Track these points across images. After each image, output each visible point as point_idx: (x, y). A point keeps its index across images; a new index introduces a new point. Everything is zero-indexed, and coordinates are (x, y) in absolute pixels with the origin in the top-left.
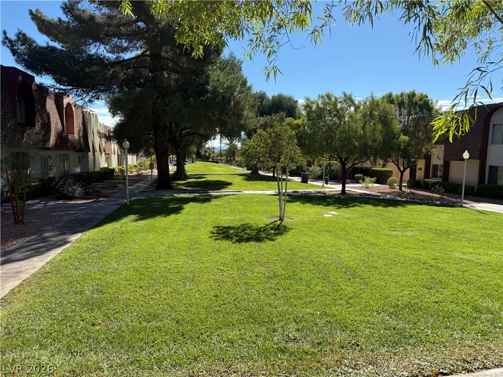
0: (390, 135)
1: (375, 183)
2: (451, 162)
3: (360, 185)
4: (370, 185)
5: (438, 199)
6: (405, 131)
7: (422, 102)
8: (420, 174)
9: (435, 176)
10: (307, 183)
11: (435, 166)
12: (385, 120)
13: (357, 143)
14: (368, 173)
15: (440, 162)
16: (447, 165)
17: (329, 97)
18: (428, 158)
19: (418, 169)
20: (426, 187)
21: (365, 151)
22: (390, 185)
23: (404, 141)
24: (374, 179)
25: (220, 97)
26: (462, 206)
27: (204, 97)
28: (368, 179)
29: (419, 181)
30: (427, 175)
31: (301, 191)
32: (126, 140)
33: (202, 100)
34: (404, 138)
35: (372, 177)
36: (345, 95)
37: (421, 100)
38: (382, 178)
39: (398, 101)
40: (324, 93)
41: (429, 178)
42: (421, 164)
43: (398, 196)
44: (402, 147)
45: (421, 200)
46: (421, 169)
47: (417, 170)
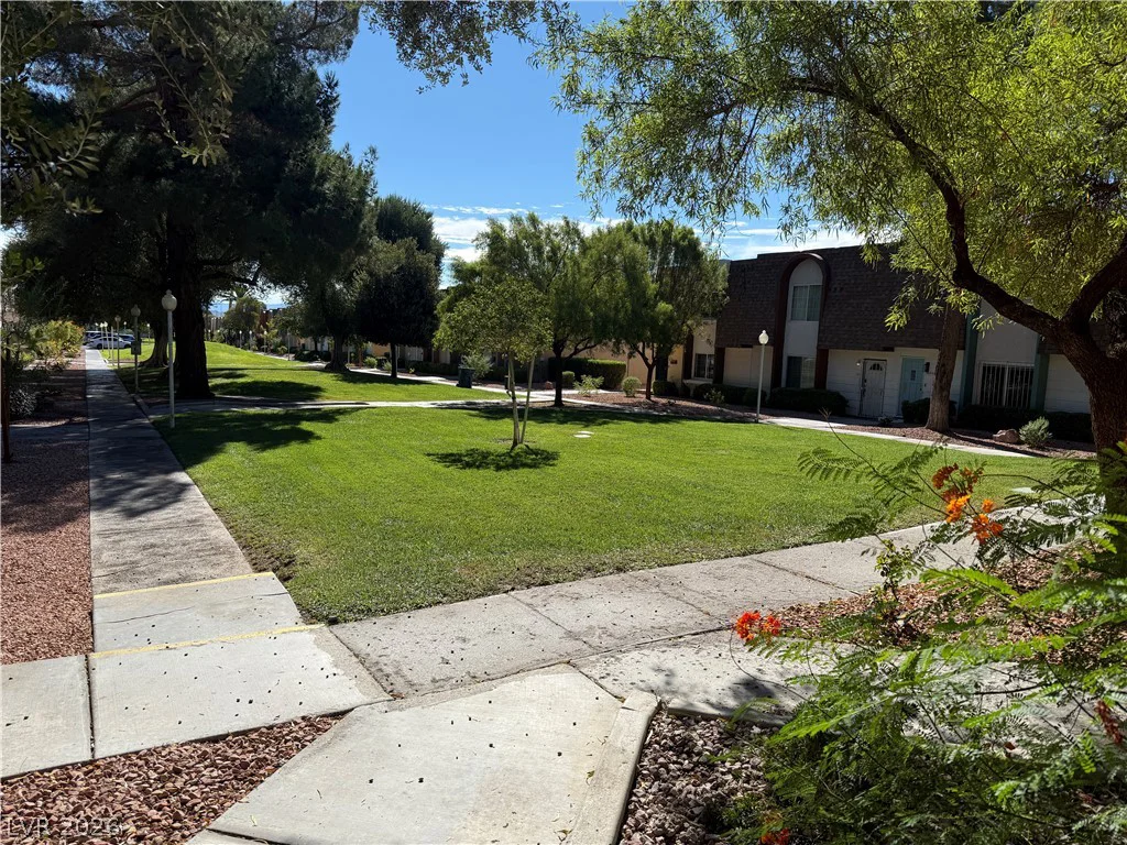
0: (642, 301)
1: (602, 387)
2: (727, 349)
3: (575, 392)
4: (593, 391)
5: (715, 413)
6: (661, 295)
7: (686, 243)
8: (674, 371)
9: (699, 375)
10: (470, 387)
11: (701, 357)
12: (632, 271)
13: (591, 314)
14: (595, 370)
15: (710, 350)
16: (720, 354)
17: (533, 220)
18: (689, 343)
19: (672, 363)
20: (685, 394)
21: (605, 329)
22: (626, 392)
23: (664, 313)
24: (599, 380)
25: (351, 212)
26: (757, 422)
27: (314, 208)
28: (588, 380)
29: (674, 383)
30: (686, 373)
31: (480, 401)
32: (169, 291)
33: (311, 214)
34: (663, 306)
35: (595, 376)
36: (567, 223)
37: (684, 237)
38: (611, 378)
39: (644, 236)
40: (524, 213)
41: (689, 378)
42: (678, 353)
43: (650, 408)
44: (661, 322)
45: (690, 414)
46: (676, 362)
47: (669, 363)
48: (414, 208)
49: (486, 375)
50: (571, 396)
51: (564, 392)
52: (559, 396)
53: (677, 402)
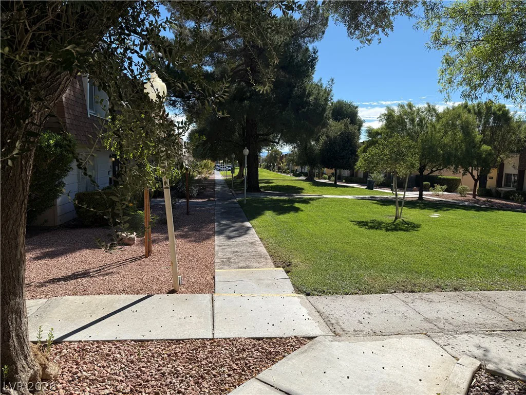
1: (445, 191)
2: (525, 171)
3: (430, 193)
4: (441, 193)
5: (518, 207)
6: (484, 141)
7: (501, 112)
8: (491, 183)
9: (507, 185)
10: (373, 189)
11: (509, 175)
12: (466, 129)
13: (441, 152)
14: (442, 182)
15: (515, 171)
16: (521, 173)
17: (410, 106)
18: (501, 167)
19: (490, 178)
20: (498, 196)
21: (448, 160)
22: (461, 194)
23: (486, 151)
24: (444, 187)
25: (321, 109)
27: (305, 109)
28: (438, 187)
29: (490, 190)
30: (499, 184)
31: (378, 196)
32: (246, 148)
33: (304, 111)
34: (485, 147)
35: (442, 185)
36: (429, 106)
37: (500, 110)
38: (451, 186)
39: (474, 110)
41: (501, 187)
42: (494, 173)
43: (475, 203)
44: (484, 156)
45: (500, 207)
46: (492, 178)
47: (488, 178)
48: (349, 105)
49: (381, 183)
50: (427, 195)
51: (424, 193)
52: (421, 195)
53: (492, 200)
